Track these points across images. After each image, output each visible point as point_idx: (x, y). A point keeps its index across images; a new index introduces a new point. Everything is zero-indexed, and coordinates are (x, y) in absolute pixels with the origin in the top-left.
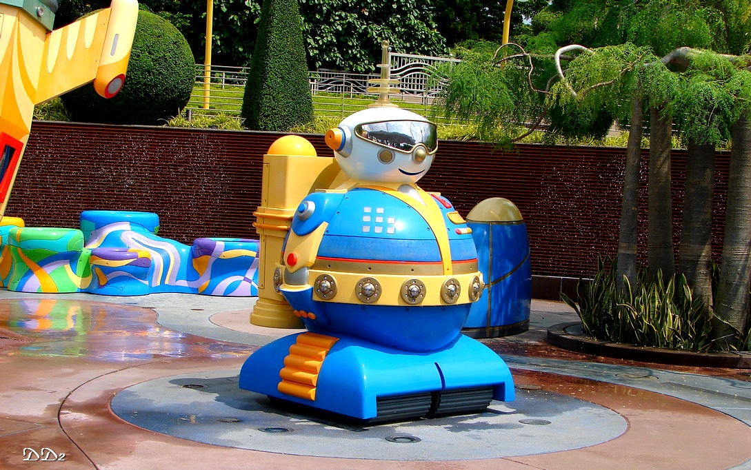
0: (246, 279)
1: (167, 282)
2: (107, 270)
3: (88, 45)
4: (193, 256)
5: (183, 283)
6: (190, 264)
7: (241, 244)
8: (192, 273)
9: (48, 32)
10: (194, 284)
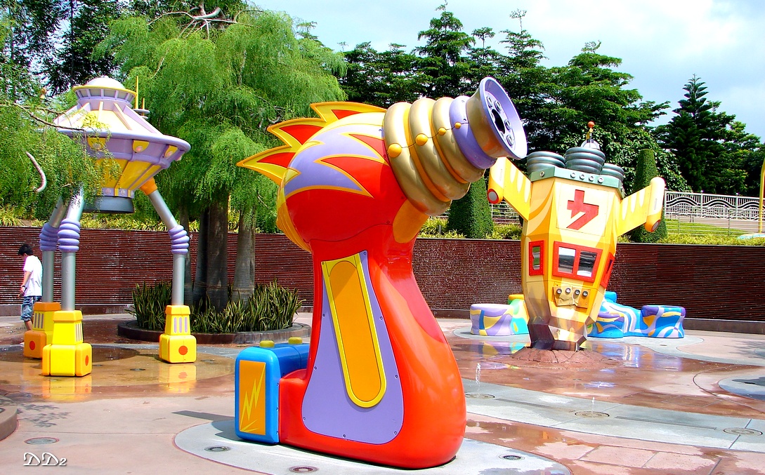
0: (675, 328)
1: (630, 330)
2: (603, 324)
3: (641, 205)
4: (643, 315)
5: (639, 331)
6: (642, 321)
7: (670, 309)
8: (643, 326)
9: (622, 199)
10: (645, 331)
